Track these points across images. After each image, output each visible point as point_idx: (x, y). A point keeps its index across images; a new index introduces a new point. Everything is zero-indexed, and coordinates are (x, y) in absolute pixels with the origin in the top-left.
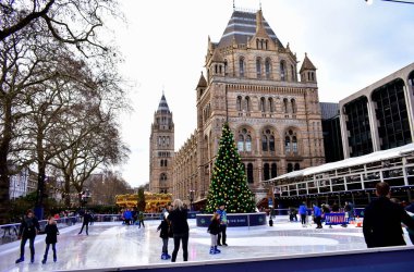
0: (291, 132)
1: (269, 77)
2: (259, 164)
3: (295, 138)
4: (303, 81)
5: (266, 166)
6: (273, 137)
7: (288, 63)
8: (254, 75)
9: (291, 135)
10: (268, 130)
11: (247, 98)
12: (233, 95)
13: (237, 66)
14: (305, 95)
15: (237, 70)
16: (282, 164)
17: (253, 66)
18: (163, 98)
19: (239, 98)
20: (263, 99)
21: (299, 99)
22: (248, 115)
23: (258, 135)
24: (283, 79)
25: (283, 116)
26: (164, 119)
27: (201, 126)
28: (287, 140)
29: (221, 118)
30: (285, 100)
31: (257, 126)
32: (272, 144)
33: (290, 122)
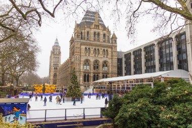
0: (105, 63)
1: (98, 40)
2: (92, 75)
3: (106, 65)
4: (112, 43)
5: (94, 75)
6: (98, 64)
7: (107, 34)
8: (92, 39)
9: (105, 64)
10: (96, 61)
11: (89, 48)
12: (83, 47)
13: (86, 35)
14: (112, 48)
15: (86, 37)
16: (101, 75)
17: (92, 35)
18: (57, 40)
19: (86, 48)
20: (95, 49)
21: (110, 50)
22: (89, 55)
23: (92, 63)
24: (104, 41)
25: (102, 56)
26: (57, 49)
27: (70, 57)
28: (103, 66)
29: (78, 56)
30: (104, 50)
31: (92, 60)
32: (98, 67)
33: (105, 59)
